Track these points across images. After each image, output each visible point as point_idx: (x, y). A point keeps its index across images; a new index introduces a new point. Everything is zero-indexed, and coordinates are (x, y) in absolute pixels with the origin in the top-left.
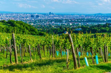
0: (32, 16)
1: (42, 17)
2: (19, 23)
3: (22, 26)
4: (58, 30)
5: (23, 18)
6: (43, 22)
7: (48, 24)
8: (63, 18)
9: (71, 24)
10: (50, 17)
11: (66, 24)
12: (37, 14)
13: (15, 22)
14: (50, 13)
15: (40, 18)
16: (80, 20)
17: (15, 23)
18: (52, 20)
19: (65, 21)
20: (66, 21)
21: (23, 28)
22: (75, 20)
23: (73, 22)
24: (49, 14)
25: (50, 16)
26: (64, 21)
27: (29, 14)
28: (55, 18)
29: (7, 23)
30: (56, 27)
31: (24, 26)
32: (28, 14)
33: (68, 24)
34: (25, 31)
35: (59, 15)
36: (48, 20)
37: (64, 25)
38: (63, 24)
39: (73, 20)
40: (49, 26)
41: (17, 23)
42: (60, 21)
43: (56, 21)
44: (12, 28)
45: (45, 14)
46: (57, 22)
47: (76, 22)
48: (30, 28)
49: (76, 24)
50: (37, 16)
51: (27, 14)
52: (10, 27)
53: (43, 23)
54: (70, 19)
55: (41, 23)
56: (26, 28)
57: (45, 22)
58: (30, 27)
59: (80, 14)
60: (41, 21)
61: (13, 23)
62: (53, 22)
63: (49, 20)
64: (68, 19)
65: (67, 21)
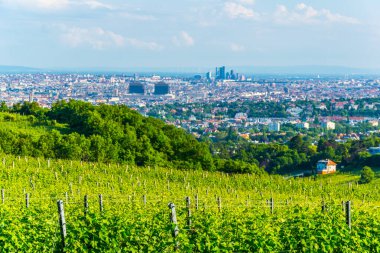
0: (137, 88)
1: (184, 90)
2: (114, 117)
3: (132, 133)
4: (282, 154)
5: (93, 96)
6: (193, 118)
7: (216, 123)
8: (286, 97)
9: (331, 125)
10: (222, 90)
11: (307, 125)
12: (156, 79)
13: (92, 110)
14: (221, 74)
15: (172, 95)
16: (371, 106)
17: (96, 114)
18: (234, 105)
19: (299, 110)
20: (305, 110)
21: (140, 145)
22: (346, 107)
23: (339, 112)
24: (218, 78)
25: (219, 84)
26: (295, 111)
27: (120, 76)
28: (247, 95)
29: (50, 115)
30: (261, 139)
31: (139, 134)
32: (113, 80)
33: (316, 122)
34: (151, 156)
35: (264, 82)
36: (214, 106)
37: (295, 128)
38: (288, 125)
39: (339, 106)
40: (224, 135)
41: (103, 116)
42: (276, 110)
43: (256, 109)
44: (86, 141)
45: (198, 77)
46: (260, 115)
47: (352, 113)
48: (172, 144)
49: (352, 123)
50: (162, 89)
51: (108, 77)
52: (73, 136)
53: (193, 122)
54: (324, 101)
55: (184, 122)
56: (154, 140)
57: (200, 117)
58: (171, 137)
59: (364, 74)
60: (179, 112)
61: (86, 117)
62: (240, 116)
63: (222, 105)
64: (311, 102)
65: (307, 108)
